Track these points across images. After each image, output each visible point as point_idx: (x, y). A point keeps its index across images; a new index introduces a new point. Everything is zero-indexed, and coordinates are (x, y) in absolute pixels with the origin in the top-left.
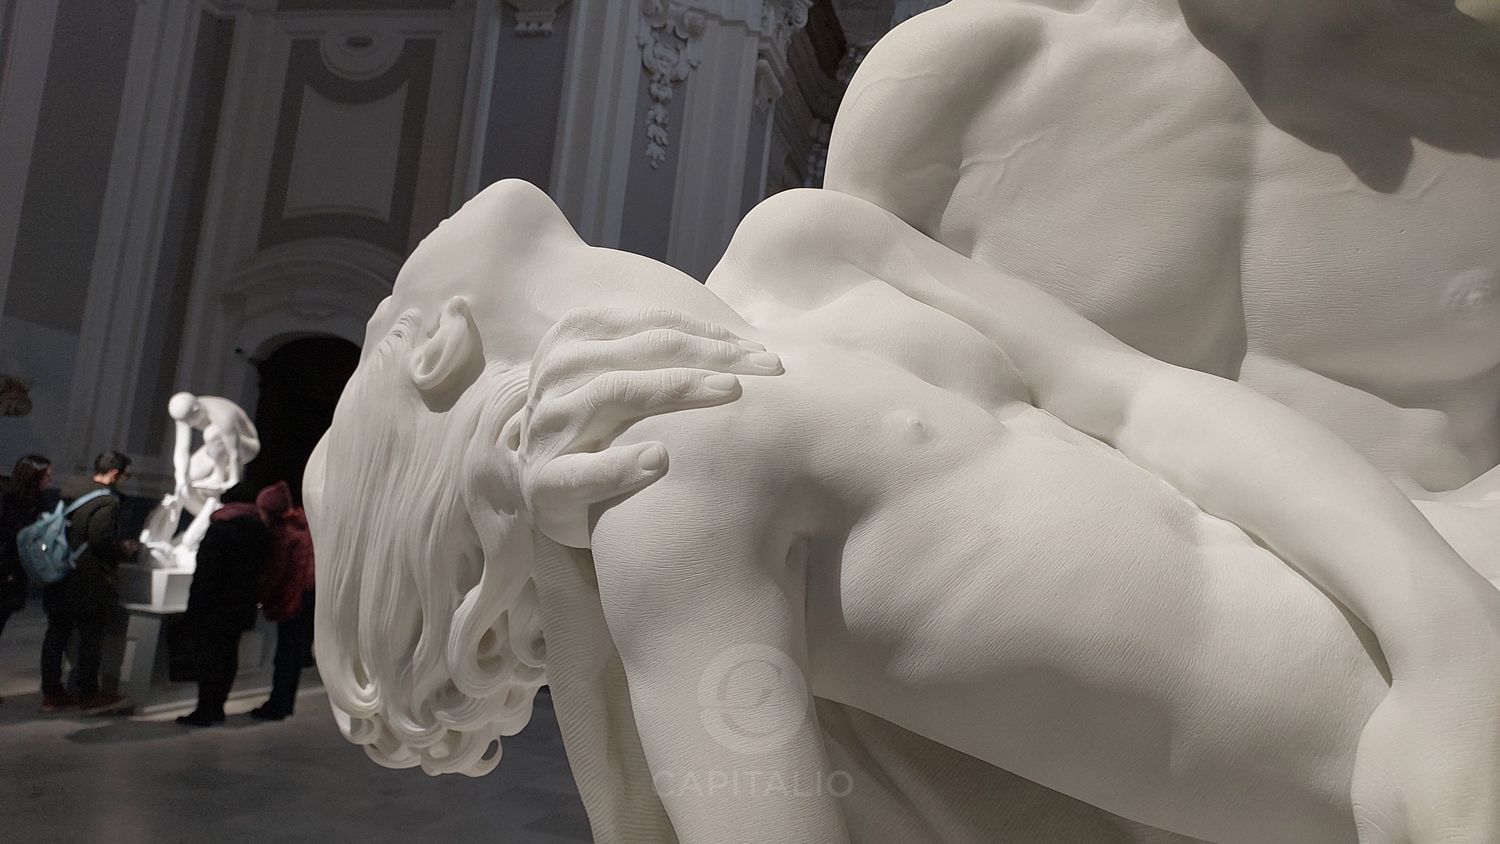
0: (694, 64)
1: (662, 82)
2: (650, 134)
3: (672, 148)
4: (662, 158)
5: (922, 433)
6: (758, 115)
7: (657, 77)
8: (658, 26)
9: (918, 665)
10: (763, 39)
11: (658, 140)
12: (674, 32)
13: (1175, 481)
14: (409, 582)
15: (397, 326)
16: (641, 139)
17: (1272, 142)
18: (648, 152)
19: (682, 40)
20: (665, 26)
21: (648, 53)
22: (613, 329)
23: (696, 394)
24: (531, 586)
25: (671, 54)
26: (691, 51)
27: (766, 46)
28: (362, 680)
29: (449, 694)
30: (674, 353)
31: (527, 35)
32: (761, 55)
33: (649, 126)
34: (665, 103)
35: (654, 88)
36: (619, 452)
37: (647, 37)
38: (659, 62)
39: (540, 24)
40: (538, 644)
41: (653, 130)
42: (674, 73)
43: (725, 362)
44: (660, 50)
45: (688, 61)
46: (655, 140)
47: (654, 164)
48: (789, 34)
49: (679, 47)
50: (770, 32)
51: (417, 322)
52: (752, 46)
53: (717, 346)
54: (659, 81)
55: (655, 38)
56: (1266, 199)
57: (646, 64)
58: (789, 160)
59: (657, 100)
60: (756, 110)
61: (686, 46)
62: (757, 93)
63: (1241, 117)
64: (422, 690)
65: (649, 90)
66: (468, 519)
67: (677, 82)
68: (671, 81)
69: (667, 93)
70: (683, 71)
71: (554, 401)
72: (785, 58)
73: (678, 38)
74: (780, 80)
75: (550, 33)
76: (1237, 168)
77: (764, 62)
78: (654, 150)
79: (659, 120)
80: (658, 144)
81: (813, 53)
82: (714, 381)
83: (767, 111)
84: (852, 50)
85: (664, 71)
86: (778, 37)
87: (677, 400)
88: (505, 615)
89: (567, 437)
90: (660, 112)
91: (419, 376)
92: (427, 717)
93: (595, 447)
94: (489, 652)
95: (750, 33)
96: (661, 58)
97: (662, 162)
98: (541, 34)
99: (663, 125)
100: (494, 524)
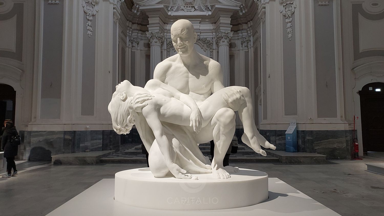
0: (97, 11)
1: (90, 16)
2: (88, 29)
3: (94, 32)
4: (91, 34)
5: (165, 100)
6: (115, 23)
7: (88, 14)
8: (87, 2)
9: (166, 116)
10: (114, 5)
11: (90, 30)
12: (91, 3)
13: (183, 102)
14: (123, 116)
15: (118, 95)
16: (85, 30)
17: (190, 75)
18: (88, 33)
19: (94, 5)
20: (89, 2)
21: (85, 8)
22: (141, 94)
23: (149, 99)
24: (133, 116)
25: (91, 8)
26: (96, 8)
27: (115, 6)
28: (118, 126)
29: (127, 125)
30: (147, 96)
31: (52, 4)
32: (114, 8)
33: (87, 27)
34: (91, 21)
35: (88, 17)
36: (144, 104)
37: (85, 5)
38: (88, 11)
39: (55, 1)
40: (134, 121)
41: (88, 28)
42: (92, 13)
43: (150, 96)
44: (88, 8)
45: (96, 10)
46: (89, 30)
47: (89, 36)
48: (120, 3)
49: (93, 7)
50: (116, 3)
51: (120, 94)
52: (112, 6)
53: (150, 95)
54: (89, 16)
55: (87, 5)
56: (190, 79)
57: (85, 11)
58: (122, 32)
59: (89, 20)
60: (114, 22)
61: (95, 6)
62: (114, 18)
63: (188, 73)
64: (124, 125)
65: (86, 17)
66: (128, 110)
67: (93, 15)
68: (92, 15)
69: (91, 18)
70: (95, 13)
71: (137, 100)
72: (120, 9)
73: (93, 5)
74: (119, 14)
75: (58, 4)
76: (188, 77)
77: (115, 10)
78: (89, 32)
79: (90, 25)
80: (90, 31)
81: (126, 5)
82: (150, 98)
83: (117, 22)
84: (135, 4)
85: (90, 13)
86: (118, 4)
87: (148, 100)
88: (131, 119)
89: (139, 103)
90: (90, 23)
91: (122, 99)
92: (125, 128)
93: (141, 103)
94: (130, 122)
95: (111, 3)
96: (89, 10)
97: (92, 35)
98: (56, 4)
99: (91, 26)
100: (131, 111)
